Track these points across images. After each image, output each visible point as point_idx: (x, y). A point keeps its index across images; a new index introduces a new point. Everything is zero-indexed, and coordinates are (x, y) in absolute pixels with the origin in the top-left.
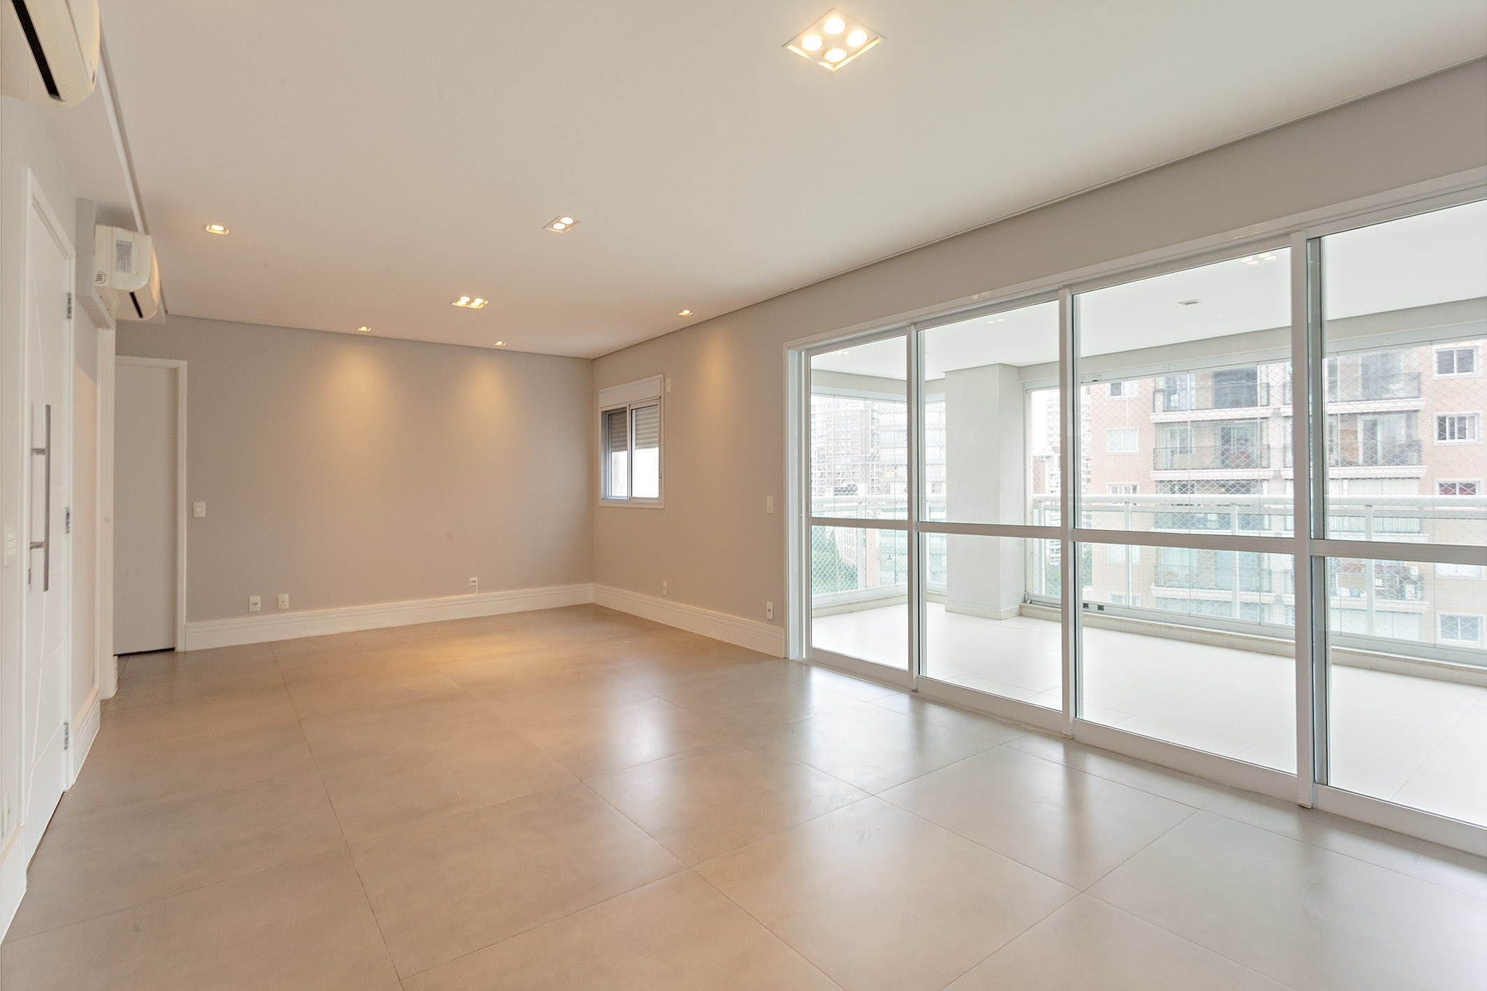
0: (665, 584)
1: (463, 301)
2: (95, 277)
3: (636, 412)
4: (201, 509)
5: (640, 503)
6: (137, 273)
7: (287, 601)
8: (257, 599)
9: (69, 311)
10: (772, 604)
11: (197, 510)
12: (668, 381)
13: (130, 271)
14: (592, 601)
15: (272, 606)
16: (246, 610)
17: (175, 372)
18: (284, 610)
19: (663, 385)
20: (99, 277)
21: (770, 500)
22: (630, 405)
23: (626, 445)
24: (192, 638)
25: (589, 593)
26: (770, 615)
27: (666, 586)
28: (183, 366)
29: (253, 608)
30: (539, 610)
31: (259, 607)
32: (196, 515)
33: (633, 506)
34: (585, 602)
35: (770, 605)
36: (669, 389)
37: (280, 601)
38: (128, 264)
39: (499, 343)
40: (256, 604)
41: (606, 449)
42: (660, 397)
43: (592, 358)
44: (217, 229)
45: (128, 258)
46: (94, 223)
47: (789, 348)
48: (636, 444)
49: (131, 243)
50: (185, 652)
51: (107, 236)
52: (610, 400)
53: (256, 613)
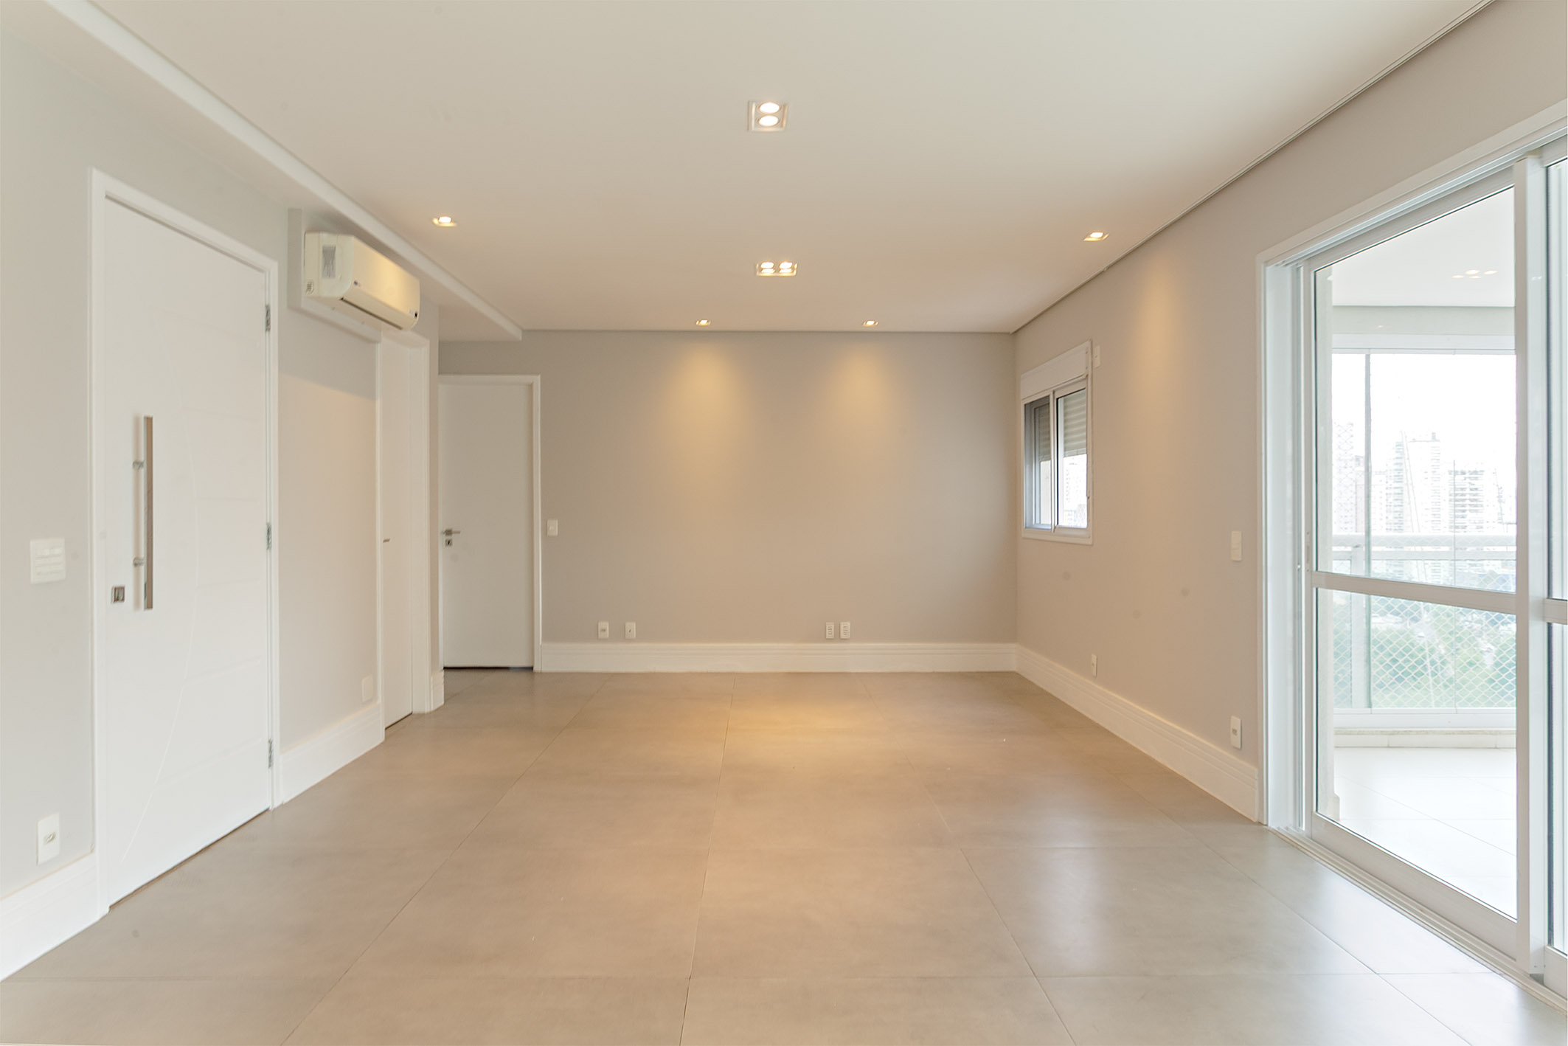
0: (1094, 658)
1: (767, 269)
2: (306, 288)
3: (1065, 401)
4: (554, 528)
5: (1065, 536)
6: (341, 278)
7: (634, 630)
8: (604, 625)
9: (268, 323)
10: (1239, 720)
11: (550, 528)
12: (1097, 350)
13: (334, 276)
14: (1014, 668)
15: (619, 635)
16: (594, 636)
17: (530, 387)
18: (631, 640)
19: (1090, 357)
20: (309, 287)
21: (1236, 538)
22: (1054, 392)
23: (1049, 452)
24: (551, 659)
25: (1009, 657)
26: (1236, 740)
27: (1095, 664)
28: (537, 380)
29: (601, 635)
30: (934, 673)
31: (607, 634)
32: (549, 534)
33: (1059, 538)
34: (1007, 670)
35: (1236, 722)
36: (1097, 362)
37: (627, 630)
38: (333, 269)
39: (870, 323)
40: (604, 630)
41: (1031, 457)
42: (1087, 376)
43: (1011, 332)
44: (445, 221)
45: (332, 263)
46: (303, 233)
47: (1267, 263)
48: (1065, 450)
49: (335, 248)
50: (541, 673)
51: (315, 243)
52: (1031, 390)
53: (604, 640)
